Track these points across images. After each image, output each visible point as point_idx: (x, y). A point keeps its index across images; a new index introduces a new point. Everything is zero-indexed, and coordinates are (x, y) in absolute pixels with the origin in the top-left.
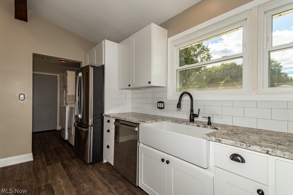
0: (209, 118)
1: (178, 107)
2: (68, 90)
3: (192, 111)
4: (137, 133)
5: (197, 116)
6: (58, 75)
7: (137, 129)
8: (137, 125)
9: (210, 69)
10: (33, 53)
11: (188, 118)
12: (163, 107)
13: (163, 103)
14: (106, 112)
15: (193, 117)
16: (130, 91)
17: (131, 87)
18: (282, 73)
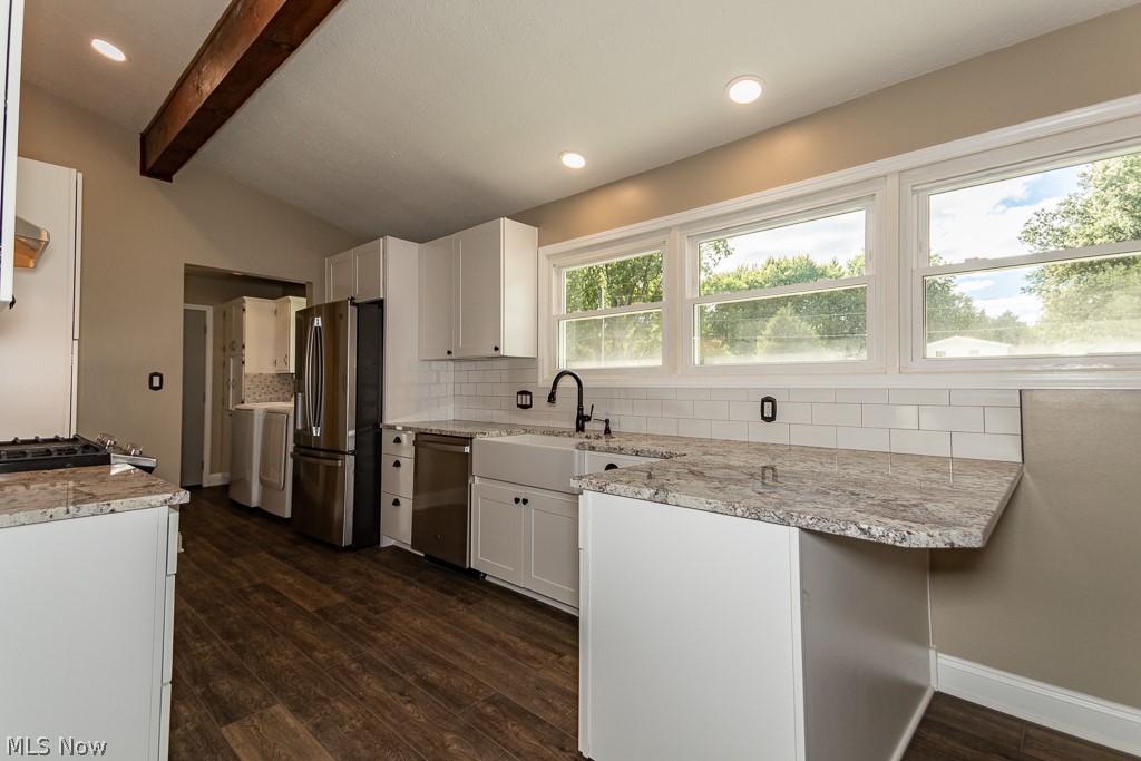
0: (607, 421)
1: (549, 401)
2: (247, 359)
3: (580, 408)
4: (467, 458)
5: (589, 419)
6: (210, 310)
7: (467, 449)
8: (468, 440)
9: (731, 278)
10: (186, 265)
11: (573, 426)
12: (529, 403)
13: (530, 394)
14: (389, 419)
15: (582, 420)
16: (451, 364)
17: (453, 356)
18: (954, 298)
